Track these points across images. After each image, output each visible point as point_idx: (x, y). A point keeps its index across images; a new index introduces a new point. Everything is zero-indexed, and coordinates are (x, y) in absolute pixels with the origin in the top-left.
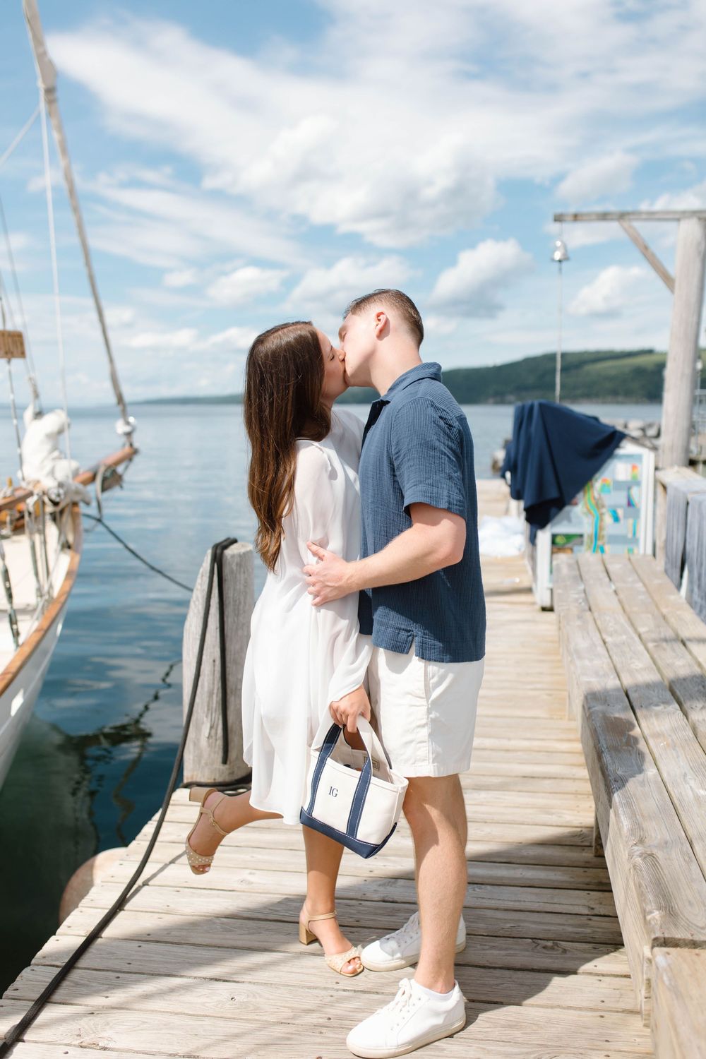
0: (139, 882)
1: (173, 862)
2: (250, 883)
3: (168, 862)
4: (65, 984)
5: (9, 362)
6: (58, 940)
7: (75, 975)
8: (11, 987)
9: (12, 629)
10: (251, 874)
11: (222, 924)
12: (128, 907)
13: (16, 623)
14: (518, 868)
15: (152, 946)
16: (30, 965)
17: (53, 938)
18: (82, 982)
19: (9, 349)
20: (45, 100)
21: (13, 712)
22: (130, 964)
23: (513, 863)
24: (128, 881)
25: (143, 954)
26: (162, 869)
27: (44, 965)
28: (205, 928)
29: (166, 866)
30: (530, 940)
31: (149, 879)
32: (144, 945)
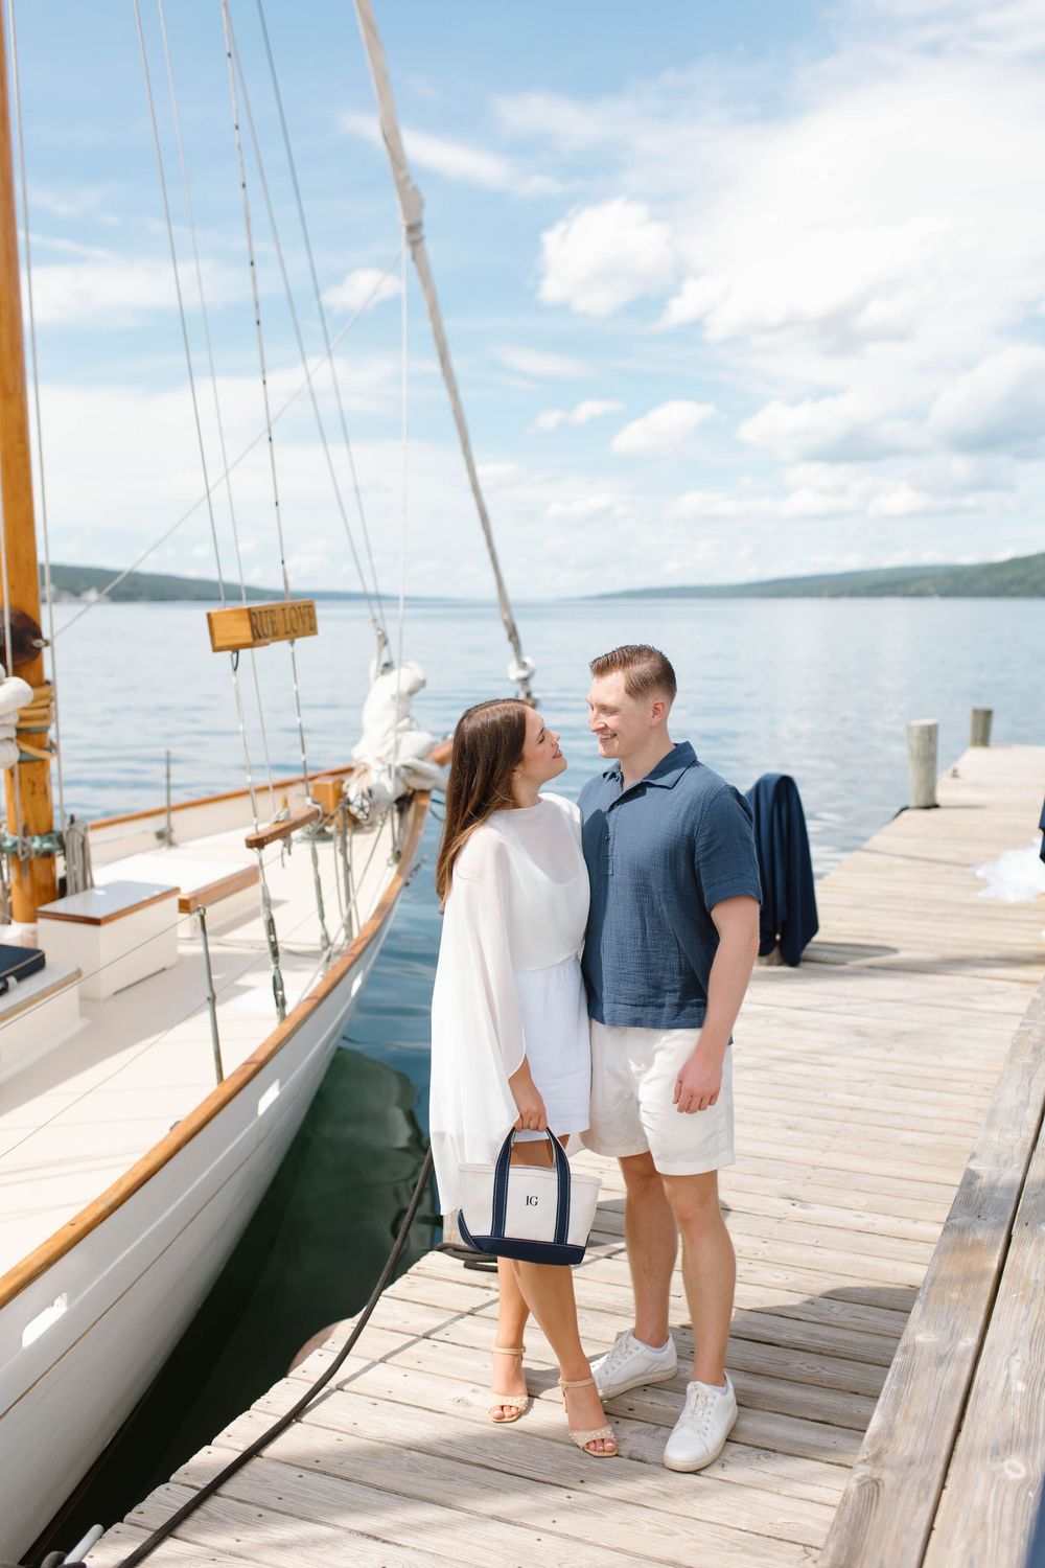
0: (332, 1383)
1: (383, 1360)
2: (468, 1404)
3: (377, 1358)
4: (198, 1514)
5: (292, 643)
6: (209, 1453)
7: (213, 1504)
8: (136, 1509)
9: (276, 996)
10: (474, 1391)
11: (412, 1460)
12: (306, 1418)
13: (282, 989)
14: (834, 1433)
15: (315, 1478)
16: (168, 1481)
17: (206, 1448)
18: (218, 1515)
19: (292, 627)
20: (407, 239)
21: (261, 1111)
22: (280, 1499)
23: (832, 1424)
24: (316, 1379)
25: (301, 1488)
26: (366, 1369)
27: (183, 1485)
28: (388, 1462)
29: (374, 1364)
30: (801, 1548)
31: (346, 1381)
32: (308, 1477)
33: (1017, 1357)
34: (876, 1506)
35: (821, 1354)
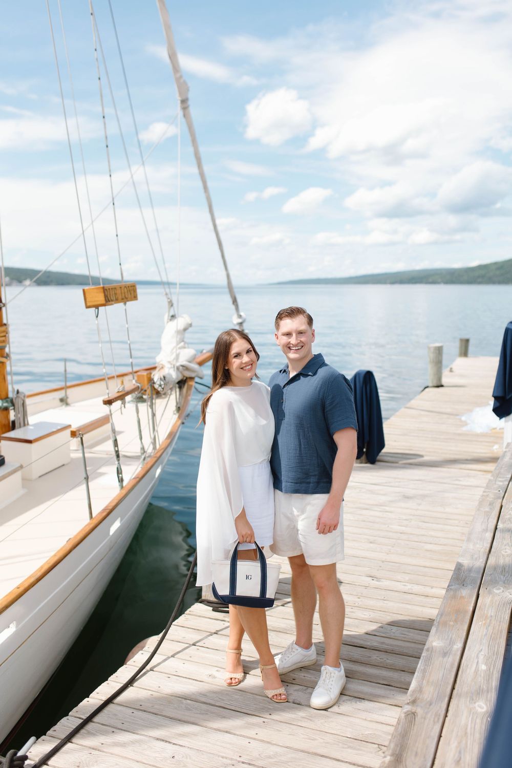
0: (148, 667)
1: (173, 656)
2: (215, 677)
3: (170, 655)
4: (83, 731)
5: (125, 304)
6: (88, 701)
7: (90, 726)
8: (52, 729)
9: (118, 477)
10: (217, 671)
11: (187, 704)
12: (135, 684)
13: (121, 473)
14: (393, 690)
15: (140, 713)
16: (68, 715)
17: (86, 699)
18: (92, 731)
19: (125, 296)
20: (181, 107)
22: (123, 723)
23: (392, 686)
24: (140, 665)
25: (133, 718)
26: (165, 660)
27: (75, 717)
28: (176, 705)
29: (169, 658)
30: (377, 746)
31: (155, 667)
32: (137, 713)
33: (482, 653)
34: (414, 725)
35: (387, 652)
